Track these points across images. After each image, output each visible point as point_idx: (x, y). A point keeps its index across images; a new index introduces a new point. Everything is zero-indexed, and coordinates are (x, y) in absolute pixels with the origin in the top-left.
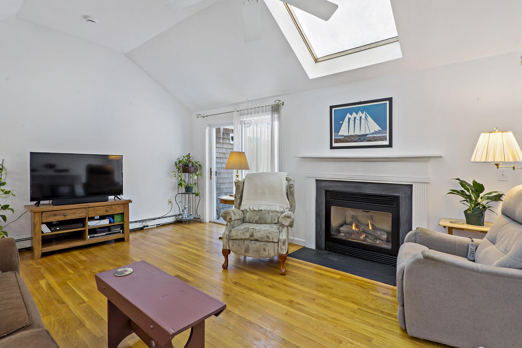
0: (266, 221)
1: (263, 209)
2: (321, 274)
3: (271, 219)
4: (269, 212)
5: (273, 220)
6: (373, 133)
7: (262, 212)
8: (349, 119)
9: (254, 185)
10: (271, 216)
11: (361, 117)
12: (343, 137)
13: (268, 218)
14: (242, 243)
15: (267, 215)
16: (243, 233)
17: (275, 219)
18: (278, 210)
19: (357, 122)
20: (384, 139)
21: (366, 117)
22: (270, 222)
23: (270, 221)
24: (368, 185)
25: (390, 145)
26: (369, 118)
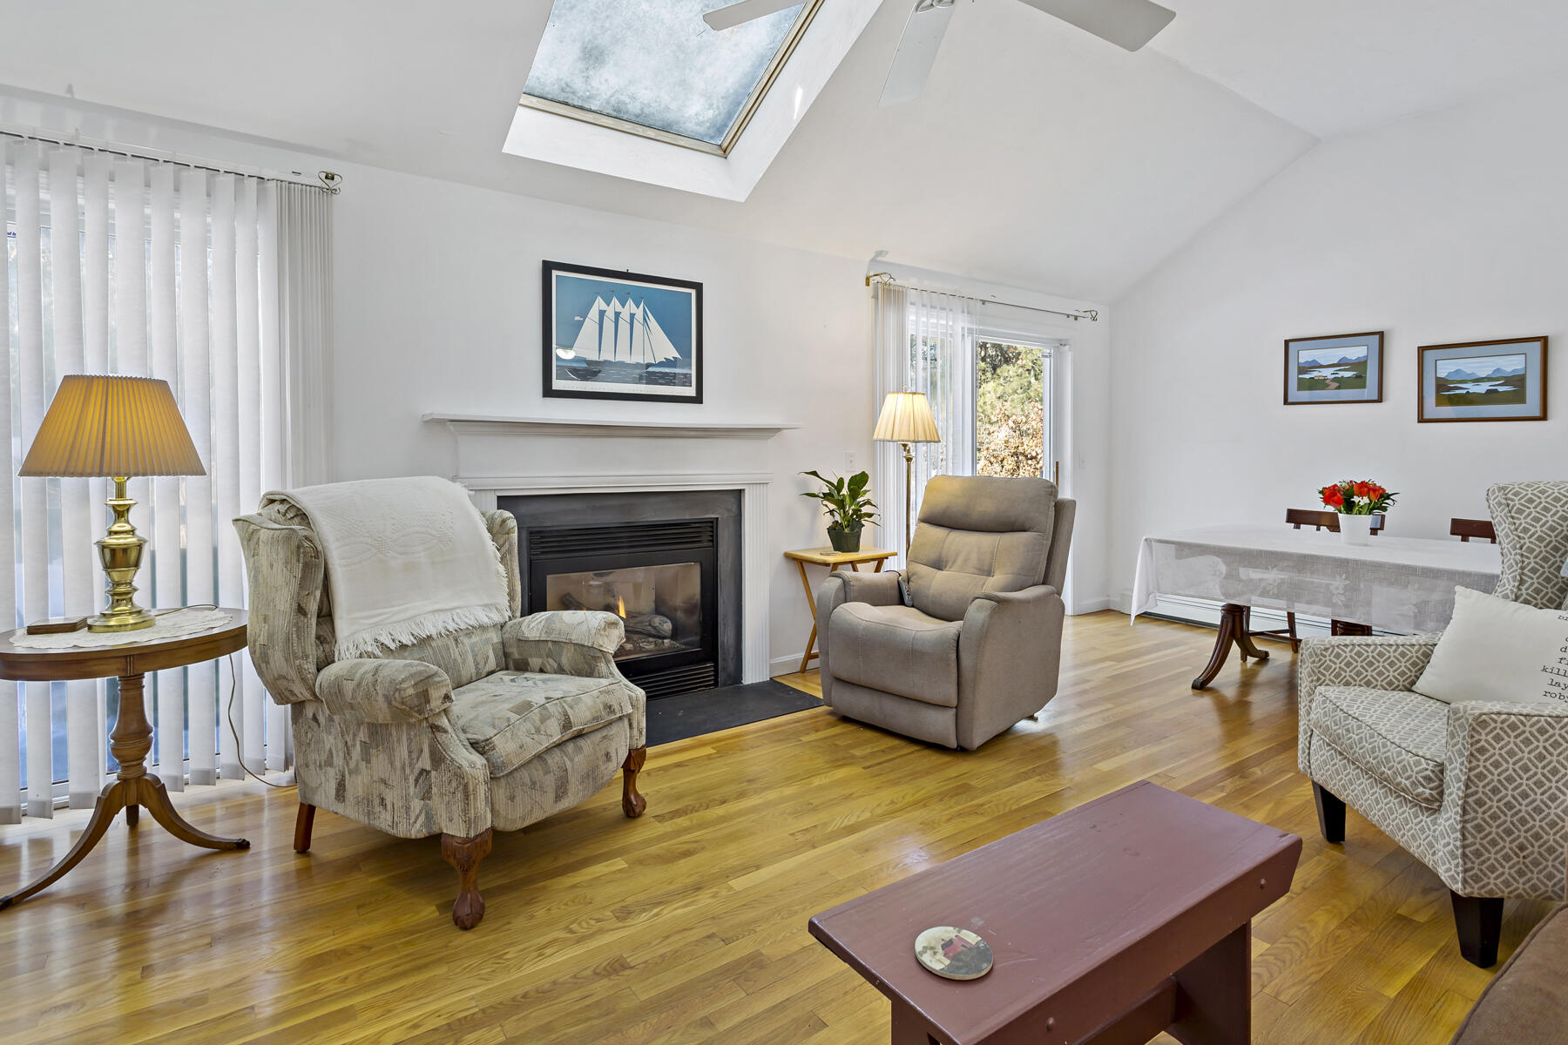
0: (460, 676)
1: (430, 629)
2: (678, 765)
3: (475, 660)
4: (455, 636)
5: (482, 663)
6: (661, 364)
7: (434, 644)
8: (602, 313)
9: (369, 541)
10: (473, 651)
11: (632, 316)
12: (585, 365)
13: (464, 662)
14: (540, 768)
15: (455, 652)
16: (538, 731)
17: (488, 658)
18: (485, 620)
19: (624, 326)
20: (685, 381)
21: (644, 319)
22: (474, 675)
23: (473, 671)
24: (652, 500)
25: (698, 399)
26: (652, 322)
